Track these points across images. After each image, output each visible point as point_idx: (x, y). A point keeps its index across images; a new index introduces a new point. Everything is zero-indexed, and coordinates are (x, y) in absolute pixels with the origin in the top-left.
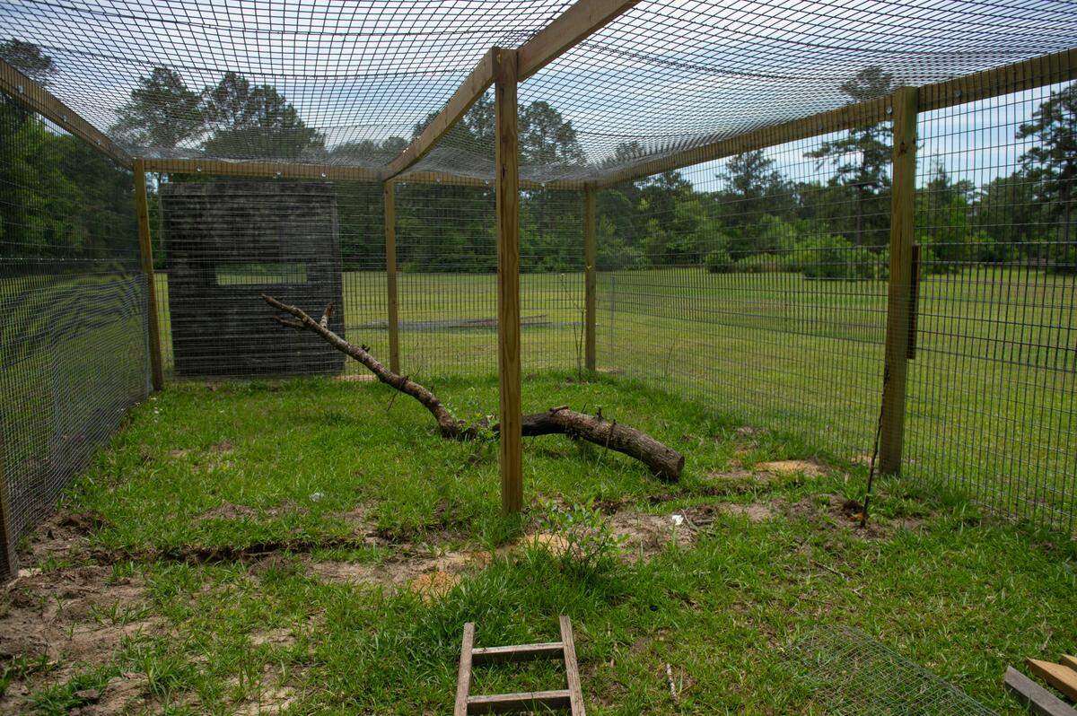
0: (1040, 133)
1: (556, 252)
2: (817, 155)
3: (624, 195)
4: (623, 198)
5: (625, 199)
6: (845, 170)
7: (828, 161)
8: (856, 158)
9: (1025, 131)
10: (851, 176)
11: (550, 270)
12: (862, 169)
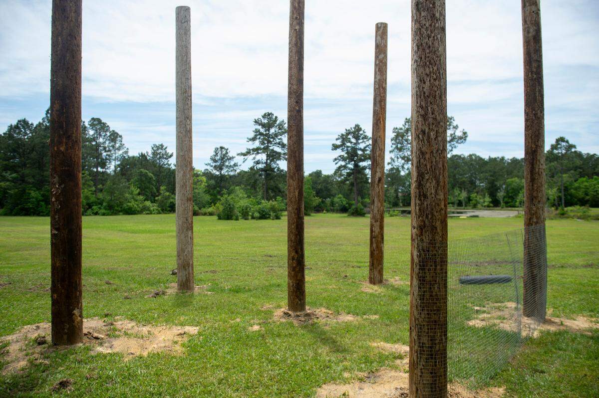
0: (341, 148)
1: (101, 204)
2: (244, 155)
3: (150, 172)
4: (149, 174)
5: (150, 175)
6: (258, 163)
7: (250, 157)
8: (263, 157)
9: (335, 147)
10: (260, 166)
11: (96, 214)
12: (266, 163)
